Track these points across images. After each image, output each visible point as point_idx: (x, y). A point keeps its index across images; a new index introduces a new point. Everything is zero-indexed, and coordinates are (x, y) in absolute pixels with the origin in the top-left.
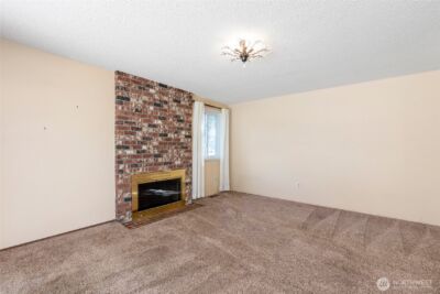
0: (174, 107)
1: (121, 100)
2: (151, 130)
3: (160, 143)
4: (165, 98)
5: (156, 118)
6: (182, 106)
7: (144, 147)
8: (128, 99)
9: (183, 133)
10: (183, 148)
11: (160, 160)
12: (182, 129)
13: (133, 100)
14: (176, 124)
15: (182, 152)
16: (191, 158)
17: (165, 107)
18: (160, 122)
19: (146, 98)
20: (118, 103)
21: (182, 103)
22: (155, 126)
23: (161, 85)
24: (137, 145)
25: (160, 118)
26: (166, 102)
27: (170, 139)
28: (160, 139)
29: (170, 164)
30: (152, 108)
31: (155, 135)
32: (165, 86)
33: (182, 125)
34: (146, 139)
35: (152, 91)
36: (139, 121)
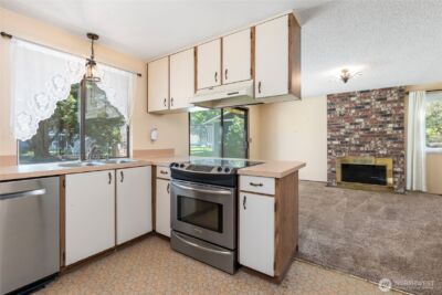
0: (379, 105)
1: (330, 111)
2: (353, 127)
3: (362, 136)
4: (368, 101)
5: (358, 117)
6: (389, 102)
7: (347, 139)
8: (334, 109)
9: (391, 125)
10: (390, 139)
11: (362, 149)
12: (389, 122)
13: (338, 109)
14: (380, 119)
15: (389, 144)
16: (403, 149)
17: (368, 107)
18: (361, 120)
19: (347, 106)
20: (329, 113)
21: (389, 99)
22: (356, 124)
23: (362, 92)
24: (341, 138)
25: (361, 117)
26: (368, 104)
27: (373, 132)
28: (361, 133)
29: (373, 153)
30: (353, 111)
31: (356, 130)
32: (368, 91)
33: (389, 119)
34: (348, 134)
35: (353, 99)
36: (342, 122)
